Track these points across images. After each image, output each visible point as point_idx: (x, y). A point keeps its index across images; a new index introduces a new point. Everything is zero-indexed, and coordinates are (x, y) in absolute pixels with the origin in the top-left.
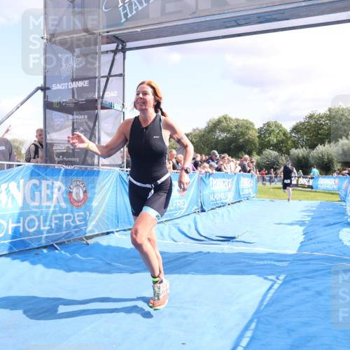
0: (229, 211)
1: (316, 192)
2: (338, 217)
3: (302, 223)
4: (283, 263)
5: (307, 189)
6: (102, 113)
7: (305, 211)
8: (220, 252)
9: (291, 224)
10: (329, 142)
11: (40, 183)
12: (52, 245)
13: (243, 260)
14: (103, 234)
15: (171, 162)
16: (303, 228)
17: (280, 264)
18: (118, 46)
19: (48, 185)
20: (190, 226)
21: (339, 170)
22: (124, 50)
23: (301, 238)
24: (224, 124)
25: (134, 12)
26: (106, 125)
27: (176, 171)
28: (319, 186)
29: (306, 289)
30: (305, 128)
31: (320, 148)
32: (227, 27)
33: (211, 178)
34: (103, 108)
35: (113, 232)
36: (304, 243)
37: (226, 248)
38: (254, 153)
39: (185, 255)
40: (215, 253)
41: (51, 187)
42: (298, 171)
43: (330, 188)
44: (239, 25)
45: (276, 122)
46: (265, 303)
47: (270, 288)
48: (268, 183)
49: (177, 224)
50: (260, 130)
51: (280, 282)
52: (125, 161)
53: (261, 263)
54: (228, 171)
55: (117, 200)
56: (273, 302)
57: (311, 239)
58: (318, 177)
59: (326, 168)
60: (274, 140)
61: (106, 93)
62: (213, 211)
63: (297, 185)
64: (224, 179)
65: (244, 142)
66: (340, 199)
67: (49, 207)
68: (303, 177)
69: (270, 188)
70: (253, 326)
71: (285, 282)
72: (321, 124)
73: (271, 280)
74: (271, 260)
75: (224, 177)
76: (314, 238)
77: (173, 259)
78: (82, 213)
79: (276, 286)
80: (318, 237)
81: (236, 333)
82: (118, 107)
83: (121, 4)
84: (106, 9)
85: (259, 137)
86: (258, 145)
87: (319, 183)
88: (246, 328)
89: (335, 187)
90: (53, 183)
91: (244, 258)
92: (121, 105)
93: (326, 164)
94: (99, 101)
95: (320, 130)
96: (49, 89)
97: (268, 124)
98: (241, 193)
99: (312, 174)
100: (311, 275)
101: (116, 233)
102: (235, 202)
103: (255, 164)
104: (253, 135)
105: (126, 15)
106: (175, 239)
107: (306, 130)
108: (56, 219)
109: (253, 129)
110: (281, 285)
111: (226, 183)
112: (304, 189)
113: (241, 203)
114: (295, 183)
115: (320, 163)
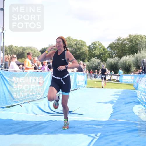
1: (121, 84)
2: (133, 98)
3: (112, 102)
4: (100, 126)
5: (116, 82)
7: (114, 95)
9: (106, 103)
10: (129, 55)
13: (76, 125)
15: (34, 65)
16: (113, 105)
17: (98, 127)
20: (45, 105)
21: (134, 71)
23: (111, 111)
27: (37, 71)
28: (123, 80)
29: (112, 141)
30: (116, 46)
31: (124, 58)
36: (113, 114)
38: (86, 60)
39: (41, 123)
40: (59, 121)
43: (129, 81)
45: (98, 42)
48: (93, 79)
49: (37, 103)
50: (89, 47)
51: (97, 138)
52: (4, 64)
53: (87, 126)
57: (117, 112)
58: (123, 75)
59: (127, 70)
60: (97, 52)
63: (110, 80)
65: (80, 53)
66: (134, 88)
68: (114, 75)
69: (94, 82)
71: (100, 138)
72: (124, 44)
73: (92, 137)
74: (93, 124)
76: (118, 111)
77: (32, 125)
80: (121, 110)
85: (89, 51)
86: (88, 55)
87: (123, 78)
89: (132, 81)
92: (2, 29)
93: (128, 68)
95: (124, 47)
97: (94, 43)
98: (77, 84)
99: (119, 73)
100: (115, 133)
102: (74, 90)
103: (86, 67)
104: (85, 49)
106: (36, 113)
107: (116, 48)
109: (86, 46)
110: (98, 139)
112: (114, 82)
113: (77, 90)
114: (110, 78)
115: (124, 66)
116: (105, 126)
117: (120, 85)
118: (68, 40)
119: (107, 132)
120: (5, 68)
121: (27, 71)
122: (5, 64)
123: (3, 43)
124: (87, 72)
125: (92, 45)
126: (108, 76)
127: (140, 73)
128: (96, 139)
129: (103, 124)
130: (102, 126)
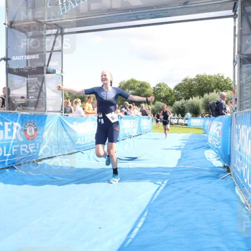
0: (134, 141)
2: (202, 143)
4: (167, 173)
5: (184, 126)
6: (47, 76)
7: (182, 140)
8: (126, 167)
11: (4, 124)
12: (13, 166)
13: (141, 172)
14: (48, 158)
16: (181, 151)
17: (165, 174)
18: (58, 31)
19: (9, 125)
22: (62, 34)
23: (179, 157)
24: (132, 85)
25: (69, 9)
26: (50, 85)
28: (191, 124)
29: (180, 189)
30: (183, 87)
32: (131, 20)
33: (122, 119)
34: (48, 73)
35: (55, 157)
37: (131, 164)
38: (151, 104)
40: (123, 168)
41: (11, 127)
43: (198, 125)
44: (139, 19)
45: (163, 83)
46: (154, 199)
47: (159, 188)
50: (154, 88)
51: (164, 185)
52: (63, 108)
53: (153, 173)
54: (133, 114)
56: (159, 198)
58: (191, 119)
59: (196, 113)
60: (163, 94)
61: (50, 63)
62: (123, 141)
63: (177, 124)
64: (130, 120)
67: (11, 140)
70: (146, 214)
71: (167, 185)
72: (192, 85)
73: (159, 184)
74: (159, 171)
75: (130, 119)
78: (34, 144)
79: (161, 188)
80: (189, 156)
81: (135, 219)
82: (58, 72)
83: (60, 3)
84: (50, 5)
85: (154, 93)
87: (191, 122)
88: (142, 215)
89: (201, 125)
90: (13, 124)
92: (61, 71)
93: (196, 110)
94: (45, 68)
95: (192, 88)
96: (9, 59)
97: (159, 85)
98: (142, 129)
100: (184, 180)
101: (58, 157)
102: (138, 135)
104: (150, 91)
105: (63, 10)
107: (183, 89)
108: (15, 148)
109: (150, 87)
110: (165, 187)
111: (132, 123)
112: (182, 126)
113: (142, 135)
114: (176, 122)
116: (172, 173)
117: (188, 129)
118: (131, 82)
119: (175, 179)
120: (65, 113)
122: (65, 109)
124: (152, 116)
125: (157, 87)
127: (209, 116)
128: (163, 187)
129: (170, 171)
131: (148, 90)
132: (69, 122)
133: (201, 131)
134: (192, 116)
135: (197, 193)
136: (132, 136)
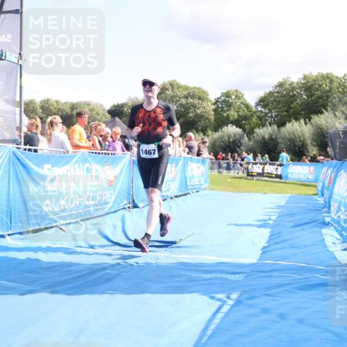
0: (171, 207)
1: (283, 183)
2: (312, 214)
3: (263, 225)
4: (237, 276)
5: (274, 179)
8: (154, 262)
13: (183, 273)
16: (269, 230)
17: (233, 277)
20: (115, 227)
23: (264, 244)
28: (289, 176)
29: (265, 311)
30: (275, 101)
35: (3, 236)
36: (264, 250)
37: (163, 256)
38: (210, 132)
39: (103, 268)
42: (263, 156)
43: (303, 177)
45: (236, 91)
46: (209, 333)
47: (218, 311)
50: (217, 101)
51: (231, 302)
53: (209, 276)
55: (9, 191)
57: (276, 243)
58: (289, 164)
59: (298, 153)
60: (233, 114)
63: (262, 174)
66: (315, 192)
68: (270, 164)
69: (227, 178)
71: (238, 302)
72: (294, 96)
73: (219, 300)
74: (221, 272)
76: (280, 242)
77: (82, 273)
79: (225, 309)
80: (284, 241)
82: (12, 57)
85: (215, 110)
86: (213, 120)
87: (289, 171)
89: (311, 177)
91: (186, 269)
92: (18, 55)
93: (299, 148)
95: (292, 103)
97: (228, 95)
98: (188, 183)
99: (280, 159)
101: (8, 237)
102: (181, 196)
103: (207, 144)
104: (207, 107)
107: (275, 103)
109: (208, 100)
110: (233, 306)
112: (270, 179)
113: (188, 196)
114: (260, 171)
115: (292, 146)
116: (248, 276)
117: (282, 185)
119: (254, 290)
120: (25, 144)
121: (75, 152)
123: (21, 87)
125: (223, 98)
126: (258, 165)
128: (230, 307)
129: (245, 271)
130: (241, 275)
131: (205, 104)
132: (34, 164)
133: (311, 191)
134: (292, 160)
135: (301, 321)
136: (168, 196)
